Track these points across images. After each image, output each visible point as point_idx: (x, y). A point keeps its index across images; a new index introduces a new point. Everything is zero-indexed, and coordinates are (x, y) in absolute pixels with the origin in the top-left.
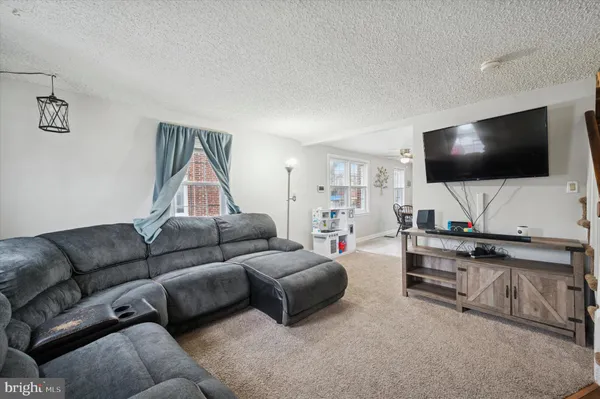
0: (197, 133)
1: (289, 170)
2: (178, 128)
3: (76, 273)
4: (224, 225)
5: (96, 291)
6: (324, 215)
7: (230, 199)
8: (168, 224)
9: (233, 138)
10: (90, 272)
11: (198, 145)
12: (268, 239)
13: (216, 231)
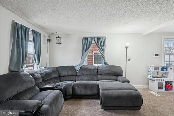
0: (93, 38)
1: (127, 48)
2: (88, 38)
3: (60, 76)
4: (99, 69)
5: (62, 81)
6: (155, 69)
7: (104, 60)
8: (82, 67)
9: (106, 38)
10: (62, 76)
11: (93, 42)
12: (117, 76)
13: (96, 70)
